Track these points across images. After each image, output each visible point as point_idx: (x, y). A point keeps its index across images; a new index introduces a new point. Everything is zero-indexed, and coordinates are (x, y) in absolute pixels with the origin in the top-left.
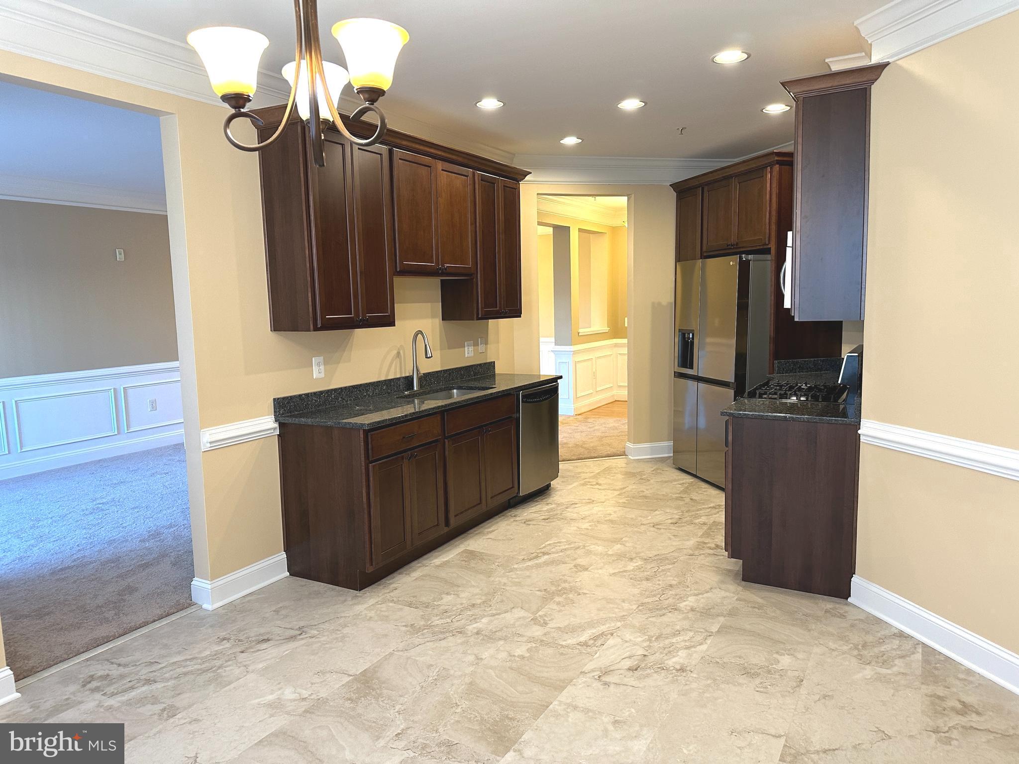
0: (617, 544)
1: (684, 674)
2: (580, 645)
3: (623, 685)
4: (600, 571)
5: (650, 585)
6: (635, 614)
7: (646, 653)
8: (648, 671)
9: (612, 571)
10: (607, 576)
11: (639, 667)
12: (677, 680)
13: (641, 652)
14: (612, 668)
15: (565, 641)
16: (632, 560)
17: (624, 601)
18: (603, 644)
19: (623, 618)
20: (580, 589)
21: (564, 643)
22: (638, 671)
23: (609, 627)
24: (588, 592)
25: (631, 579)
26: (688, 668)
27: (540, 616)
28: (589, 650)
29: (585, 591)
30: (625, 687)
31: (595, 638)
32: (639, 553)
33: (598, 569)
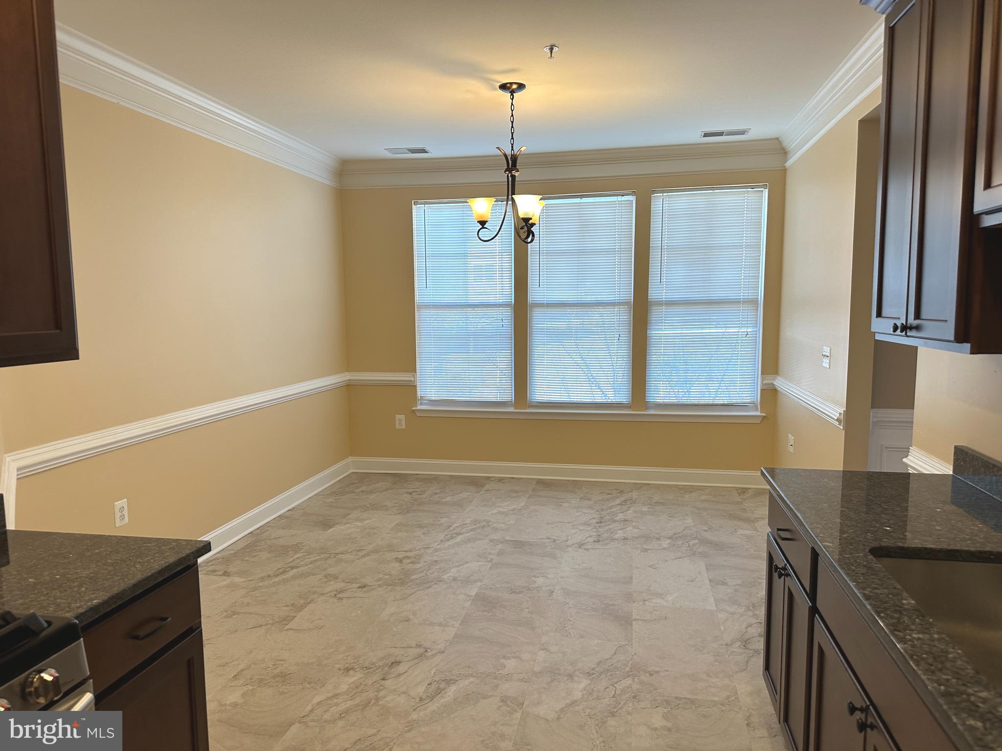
1: (347, 665)
2: (453, 680)
3: (404, 648)
6: (395, 736)
7: (383, 682)
8: (381, 664)
11: (390, 666)
12: (355, 659)
13: (387, 683)
14: (416, 661)
15: (472, 683)
18: (429, 685)
21: (471, 679)
22: (391, 663)
23: (426, 708)
26: (341, 672)
28: (442, 675)
30: (402, 646)
31: (439, 691)
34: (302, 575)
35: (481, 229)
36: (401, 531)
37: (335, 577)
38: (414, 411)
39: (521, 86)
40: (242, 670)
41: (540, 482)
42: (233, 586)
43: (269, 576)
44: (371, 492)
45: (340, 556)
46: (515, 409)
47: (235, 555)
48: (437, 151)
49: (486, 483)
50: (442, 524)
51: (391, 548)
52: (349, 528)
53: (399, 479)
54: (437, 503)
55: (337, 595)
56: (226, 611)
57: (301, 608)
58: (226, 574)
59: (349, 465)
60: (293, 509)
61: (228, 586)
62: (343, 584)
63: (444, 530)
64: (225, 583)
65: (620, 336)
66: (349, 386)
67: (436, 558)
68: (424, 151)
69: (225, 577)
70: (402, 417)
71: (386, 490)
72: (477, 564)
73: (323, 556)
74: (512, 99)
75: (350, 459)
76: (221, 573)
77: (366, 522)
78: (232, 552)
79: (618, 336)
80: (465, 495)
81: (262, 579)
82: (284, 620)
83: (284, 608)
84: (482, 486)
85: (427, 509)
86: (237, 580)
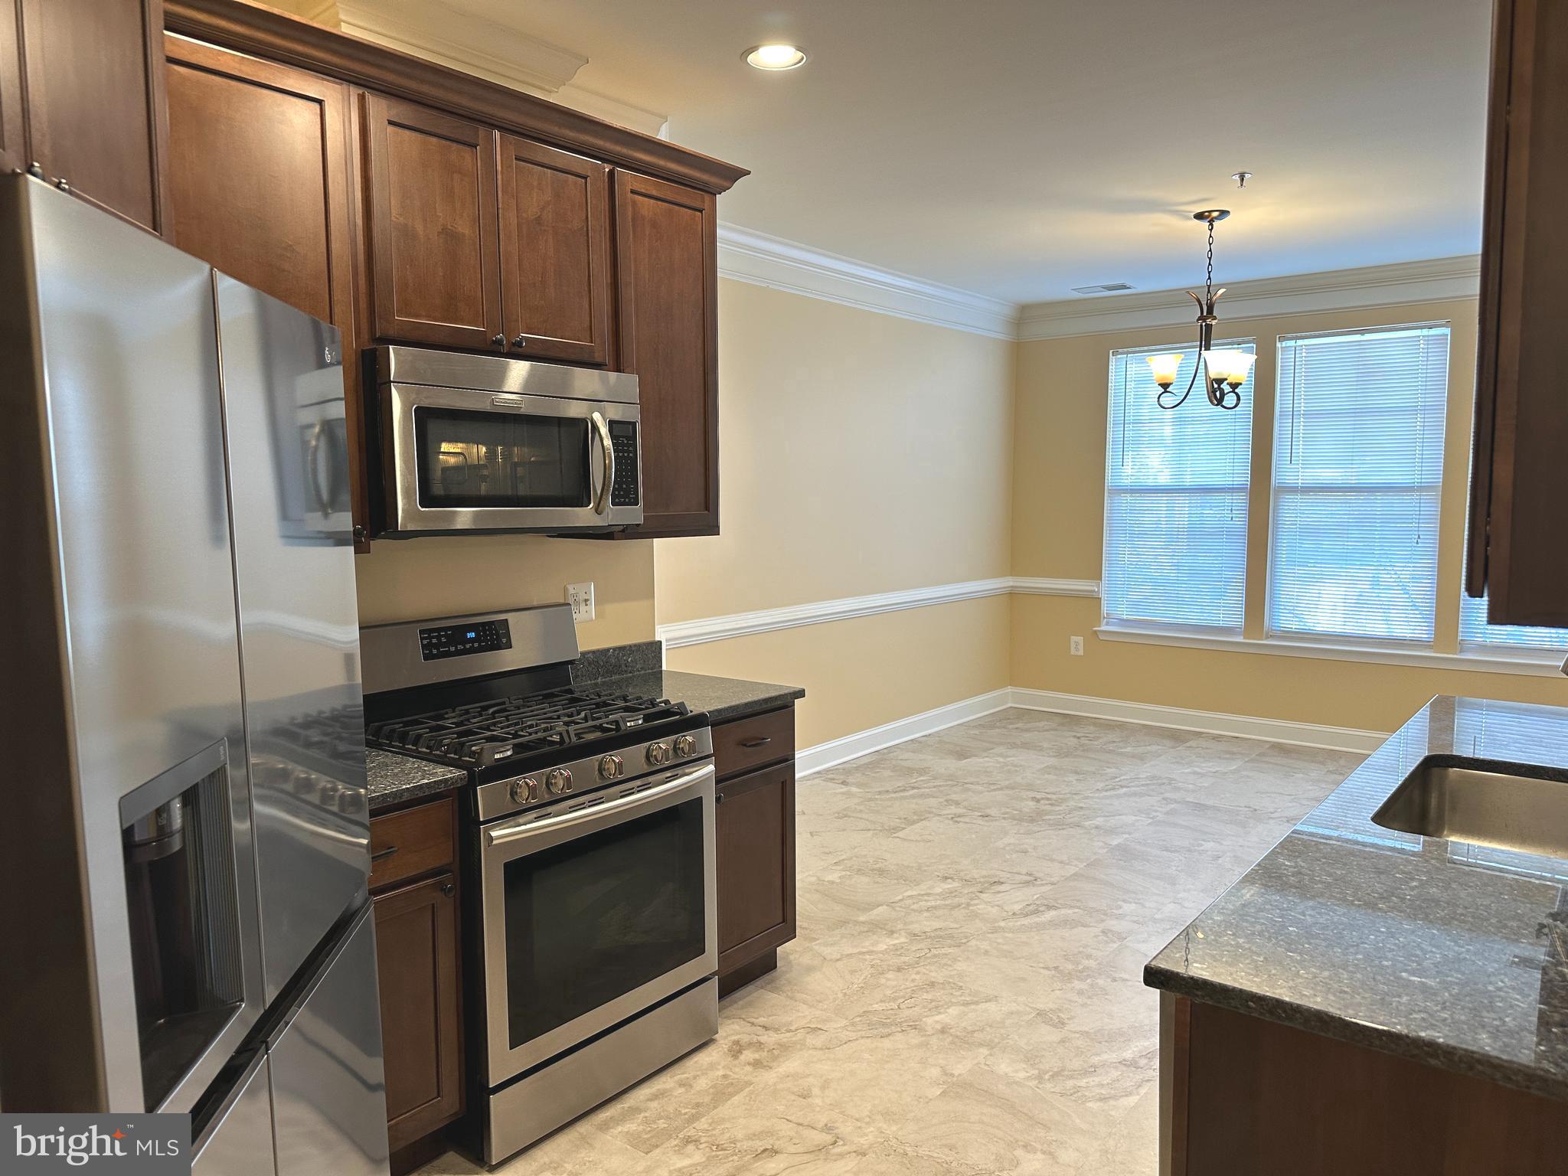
0: (960, 1075)
1: (946, 875)
2: (1055, 907)
3: (1013, 873)
4: (1014, 1007)
5: (933, 974)
6: (976, 933)
7: (978, 894)
8: (982, 880)
9: (992, 1007)
10: (1002, 997)
11: (991, 884)
12: (956, 872)
13: (983, 896)
14: (1021, 885)
15: (1074, 913)
16: (943, 1028)
17: (986, 952)
18: (1028, 905)
19: (995, 930)
20: (1054, 976)
21: (1077, 910)
22: (993, 881)
23: (1017, 921)
24: (1042, 971)
25: (961, 988)
26: (939, 878)
27: (1115, 942)
28: (1046, 902)
29: (1046, 972)
30: (1011, 871)
31: (1036, 912)
32: (920, 1045)
33: (1018, 1013)
34: (922, 796)
35: (1163, 393)
36: (1050, 774)
37: (957, 803)
38: (1096, 631)
39: (1224, 213)
40: (843, 860)
41: (1275, 746)
42: (849, 795)
43: (888, 791)
44: (1027, 730)
45: (968, 786)
46: (1244, 639)
47: (857, 768)
48: (1141, 287)
49: (1192, 739)
50: (1106, 774)
51: (1030, 787)
52: (988, 762)
53: (1070, 721)
54: (1110, 752)
55: (955, 818)
56: (839, 813)
57: (914, 822)
58: (844, 783)
59: (1008, 697)
60: (930, 735)
61: (843, 793)
62: (965, 811)
63: (1107, 780)
64: (842, 790)
65: (1419, 537)
66: (1012, 595)
67: (1081, 805)
68: (1124, 287)
69: (843, 786)
70: (1080, 639)
71: (1047, 730)
72: (1134, 818)
73: (950, 783)
74: (1211, 230)
75: (1009, 689)
76: (840, 781)
77: (1009, 759)
78: (855, 765)
79: (1417, 537)
80: (1154, 748)
81: (880, 793)
82: (893, 829)
83: (897, 820)
84: (1184, 741)
85: (1093, 756)
86: (854, 789)
